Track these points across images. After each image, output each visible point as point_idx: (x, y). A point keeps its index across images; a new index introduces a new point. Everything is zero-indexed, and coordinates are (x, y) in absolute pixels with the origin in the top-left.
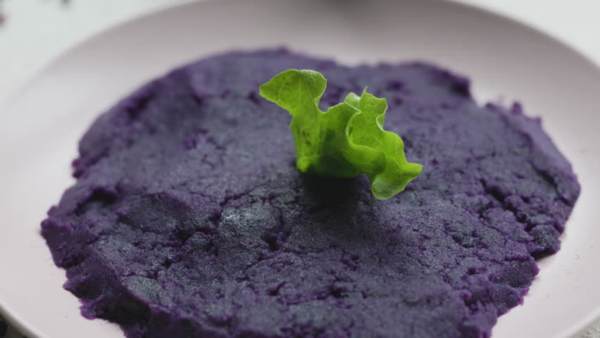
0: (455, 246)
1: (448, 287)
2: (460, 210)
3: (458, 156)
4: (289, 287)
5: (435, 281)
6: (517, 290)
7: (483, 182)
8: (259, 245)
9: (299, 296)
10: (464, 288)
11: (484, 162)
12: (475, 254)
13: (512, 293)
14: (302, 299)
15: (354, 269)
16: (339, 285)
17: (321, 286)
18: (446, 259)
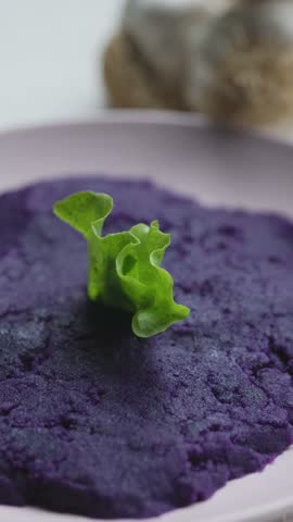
0: (210, 399)
1: (180, 439)
2: (233, 363)
3: (253, 309)
4: (23, 410)
5: (170, 431)
6: (261, 457)
7: (271, 340)
8: (14, 363)
9: (27, 420)
10: (197, 442)
11: (281, 320)
12: (229, 411)
13: (253, 458)
14: (29, 423)
15: (96, 403)
16: (72, 416)
17: (54, 414)
18: (195, 411)
